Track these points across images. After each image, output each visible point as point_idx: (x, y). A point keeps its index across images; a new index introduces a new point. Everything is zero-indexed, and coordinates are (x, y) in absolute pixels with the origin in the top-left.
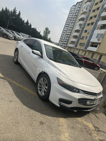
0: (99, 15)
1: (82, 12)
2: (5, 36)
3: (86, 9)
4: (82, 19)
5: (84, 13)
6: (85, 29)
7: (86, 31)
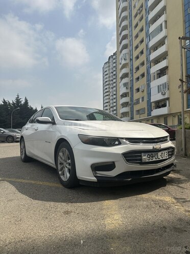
0: (147, 61)
1: (120, 66)
2: (10, 139)
3: (125, 59)
4: (126, 75)
5: (124, 66)
6: (135, 87)
7: (138, 90)
